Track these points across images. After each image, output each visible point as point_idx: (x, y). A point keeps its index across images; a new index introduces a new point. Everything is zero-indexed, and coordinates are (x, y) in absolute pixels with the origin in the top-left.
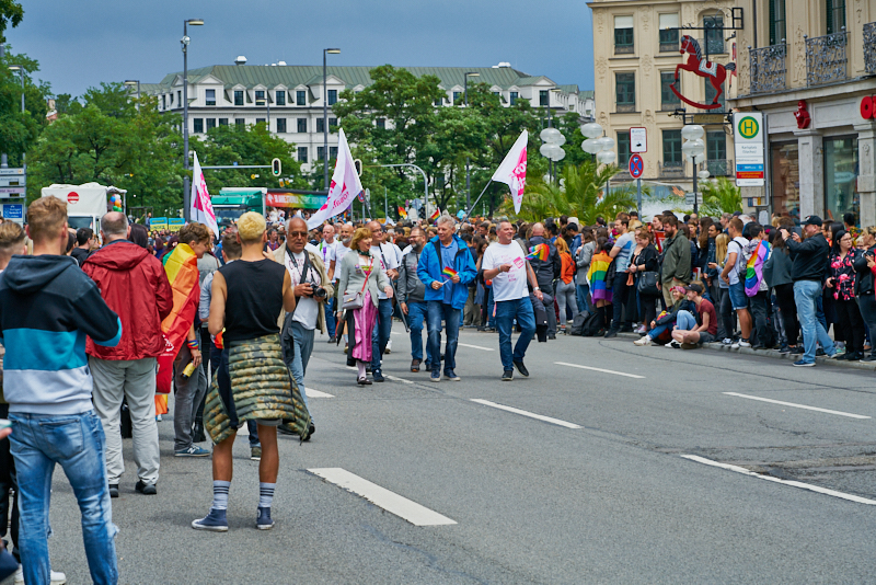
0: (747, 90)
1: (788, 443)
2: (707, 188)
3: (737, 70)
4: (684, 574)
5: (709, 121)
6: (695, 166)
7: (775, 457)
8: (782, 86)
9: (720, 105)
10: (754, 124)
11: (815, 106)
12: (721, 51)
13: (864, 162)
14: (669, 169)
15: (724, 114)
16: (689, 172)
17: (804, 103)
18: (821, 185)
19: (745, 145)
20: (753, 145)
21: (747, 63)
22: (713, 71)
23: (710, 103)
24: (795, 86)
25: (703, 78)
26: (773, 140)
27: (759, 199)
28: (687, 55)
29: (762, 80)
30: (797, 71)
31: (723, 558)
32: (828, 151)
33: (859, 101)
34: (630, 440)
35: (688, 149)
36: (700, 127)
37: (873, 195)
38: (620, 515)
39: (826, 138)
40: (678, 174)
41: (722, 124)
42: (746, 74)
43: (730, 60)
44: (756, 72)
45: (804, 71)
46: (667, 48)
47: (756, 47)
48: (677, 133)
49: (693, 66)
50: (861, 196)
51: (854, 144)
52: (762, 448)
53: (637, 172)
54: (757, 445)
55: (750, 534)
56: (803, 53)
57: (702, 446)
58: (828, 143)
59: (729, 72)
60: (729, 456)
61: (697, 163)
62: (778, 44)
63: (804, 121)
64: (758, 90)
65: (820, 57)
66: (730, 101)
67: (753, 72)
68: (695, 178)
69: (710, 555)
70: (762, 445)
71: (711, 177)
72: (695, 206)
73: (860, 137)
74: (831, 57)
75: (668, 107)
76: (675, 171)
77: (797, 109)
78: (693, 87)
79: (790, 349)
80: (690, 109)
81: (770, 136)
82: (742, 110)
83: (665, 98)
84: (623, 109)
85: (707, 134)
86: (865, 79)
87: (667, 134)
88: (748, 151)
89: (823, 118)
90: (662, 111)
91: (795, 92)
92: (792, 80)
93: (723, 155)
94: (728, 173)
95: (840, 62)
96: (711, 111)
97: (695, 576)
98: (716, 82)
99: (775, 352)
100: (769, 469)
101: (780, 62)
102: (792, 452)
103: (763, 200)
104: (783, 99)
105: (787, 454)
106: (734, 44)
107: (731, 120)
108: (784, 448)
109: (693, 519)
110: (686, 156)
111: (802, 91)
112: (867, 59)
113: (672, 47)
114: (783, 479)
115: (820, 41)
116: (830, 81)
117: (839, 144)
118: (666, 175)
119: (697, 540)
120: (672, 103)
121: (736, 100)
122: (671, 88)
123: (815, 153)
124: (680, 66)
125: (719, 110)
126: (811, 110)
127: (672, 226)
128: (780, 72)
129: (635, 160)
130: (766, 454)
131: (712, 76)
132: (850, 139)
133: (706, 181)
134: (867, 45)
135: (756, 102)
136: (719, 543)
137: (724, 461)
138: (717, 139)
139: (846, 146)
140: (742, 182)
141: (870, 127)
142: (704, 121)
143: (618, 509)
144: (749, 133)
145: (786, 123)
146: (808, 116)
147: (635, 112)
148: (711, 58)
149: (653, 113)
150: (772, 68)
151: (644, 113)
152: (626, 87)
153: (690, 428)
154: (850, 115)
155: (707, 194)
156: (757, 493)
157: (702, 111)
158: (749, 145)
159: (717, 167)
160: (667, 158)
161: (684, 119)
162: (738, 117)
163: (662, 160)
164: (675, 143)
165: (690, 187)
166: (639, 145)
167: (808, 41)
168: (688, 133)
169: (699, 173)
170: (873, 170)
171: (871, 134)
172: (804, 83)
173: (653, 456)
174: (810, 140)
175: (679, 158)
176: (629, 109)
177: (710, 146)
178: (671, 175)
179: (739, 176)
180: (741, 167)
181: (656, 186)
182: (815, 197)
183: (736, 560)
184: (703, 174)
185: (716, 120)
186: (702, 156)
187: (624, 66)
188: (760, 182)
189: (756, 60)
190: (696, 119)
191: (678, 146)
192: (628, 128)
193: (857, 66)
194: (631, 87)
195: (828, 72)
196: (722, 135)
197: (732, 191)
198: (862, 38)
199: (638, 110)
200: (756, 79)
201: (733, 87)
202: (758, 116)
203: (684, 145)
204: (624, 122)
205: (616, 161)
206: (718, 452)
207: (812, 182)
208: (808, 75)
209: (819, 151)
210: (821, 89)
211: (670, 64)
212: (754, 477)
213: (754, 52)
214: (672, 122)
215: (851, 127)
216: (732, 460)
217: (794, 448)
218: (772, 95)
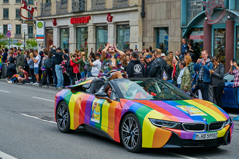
0: (40, 15)
1: (50, 111)
2: (28, 41)
3: (37, 9)
4: (21, 146)
5: (29, 23)
6: (25, 35)
7: (46, 115)
8: (49, 14)
9: (32, 19)
10: (42, 24)
11: (58, 20)
12: (33, 4)
13: (71, 35)
14: (17, 35)
15: (33, 21)
16: (23, 36)
17: (55, 19)
18: (59, 41)
19: (39, 30)
20: (41, 30)
21: (40, 7)
22: (30, 9)
23: (29, 18)
24: (53, 14)
25: (27, 11)
26: (47, 29)
27: (42, 44)
28: (23, 5)
29: (44, 12)
30: (54, 10)
31: (32, 142)
32: (61, 32)
33: (70, 19)
34: (7, 109)
35: (23, 30)
36: (26, 24)
37: (73, 44)
38: (4, 130)
39: (61, 29)
40: (20, 37)
41: (32, 24)
42: (40, 10)
43: (35, 6)
44: (42, 10)
45: (55, 10)
46: (18, 2)
47: (42, 3)
48: (20, 26)
49: (25, 7)
50: (70, 44)
51: (68, 30)
52: (42, 112)
53: (9, 36)
54: (41, 111)
55: (39, 135)
56: (55, 5)
57: (26, 111)
58: (61, 30)
59: (35, 10)
60: (34, 114)
61: (25, 34)
62: (49, 2)
63: (55, 24)
64: (43, 15)
65: (60, 7)
66: (35, 17)
67: (41, 10)
68: (25, 38)
69: (28, 141)
70: (42, 111)
71: (29, 38)
72: (25, 46)
73: (70, 29)
74: (63, 7)
75: (18, 18)
76: (19, 36)
77: (53, 20)
78: (25, 13)
79: (50, 85)
80: (24, 19)
81: (46, 27)
82: (38, 20)
83: (17, 16)
84: (5, 19)
85: (28, 26)
86: (72, 13)
87: (17, 26)
88: (39, 31)
89: (60, 23)
90: (16, 19)
91: (53, 16)
92: (52, 12)
93: (32, 32)
94: (34, 37)
95: (65, 8)
96: (30, 20)
97: (25, 147)
98: (31, 12)
99: (46, 86)
100: (44, 118)
101: (49, 7)
102: (51, 113)
103: (43, 45)
104: (49, 17)
105: (49, 114)
106: (36, 2)
107: (35, 23)
108: (48, 112)
109: (24, 131)
110: (22, 32)
111: (55, 15)
112: (73, 8)
113: (19, 2)
114: (48, 120)
115: (60, 2)
116: (62, 13)
117: (64, 30)
118: (17, 37)
119: (25, 137)
120: (19, 17)
121: (37, 17)
122: (18, 13)
123: (58, 33)
124: (22, 7)
125: (32, 20)
126: (57, 21)
127: (19, 51)
128: (49, 10)
129: (9, 33)
130: (43, 114)
131: (30, 10)
132: (67, 29)
133: (28, 39)
134: (73, 4)
135: (42, 18)
136: (31, 138)
137: (32, 115)
138: (31, 28)
139: (66, 31)
140: (38, 40)
141: (73, 26)
142: (28, 23)
143: (3, 128)
144: (40, 26)
145: (50, 24)
146: (56, 22)
147: (8, 19)
148: (30, 5)
149: (13, 20)
150: (47, 9)
151: (11, 20)
152: (6, 12)
153: (23, 106)
154: (67, 22)
155: (28, 42)
156: (41, 124)
157: (27, 20)
158: (40, 30)
159: (31, 35)
160: (17, 32)
161: (22, 22)
162: (37, 22)
163: (15, 33)
164: (19, 28)
165: (23, 41)
166: (10, 29)
167: (57, 2)
168: (23, 26)
169: (26, 37)
170: (73, 37)
171: (73, 28)
172: (55, 13)
173: (12, 114)
174: (56, 29)
175: (20, 32)
176: (7, 18)
177: (29, 29)
178: (18, 37)
179: (37, 38)
180: (38, 35)
181: (14, 40)
182: (57, 44)
183: (36, 142)
184: (27, 37)
185: (31, 22)
186: (27, 32)
187: (6, 7)
188: (43, 40)
189: (42, 7)
190: (26, 22)
191: (20, 29)
192: (7, 24)
193: (70, 9)
194: (8, 13)
195: (62, 11)
196: (32, 27)
197: (35, 42)
198: (71, 2)
199: (9, 19)
200: (42, 12)
201: (36, 14)
202: (43, 22)
203: (22, 29)
204: (6, 22)
205: (3, 33)
206: (30, 113)
207: (57, 40)
208: (57, 11)
209: (59, 32)
210: (60, 15)
211: (19, 7)
212: (40, 120)
213: (42, 4)
214: (19, 22)
215: (67, 26)
216: (34, 115)
217: (51, 112)
218: (46, 16)
